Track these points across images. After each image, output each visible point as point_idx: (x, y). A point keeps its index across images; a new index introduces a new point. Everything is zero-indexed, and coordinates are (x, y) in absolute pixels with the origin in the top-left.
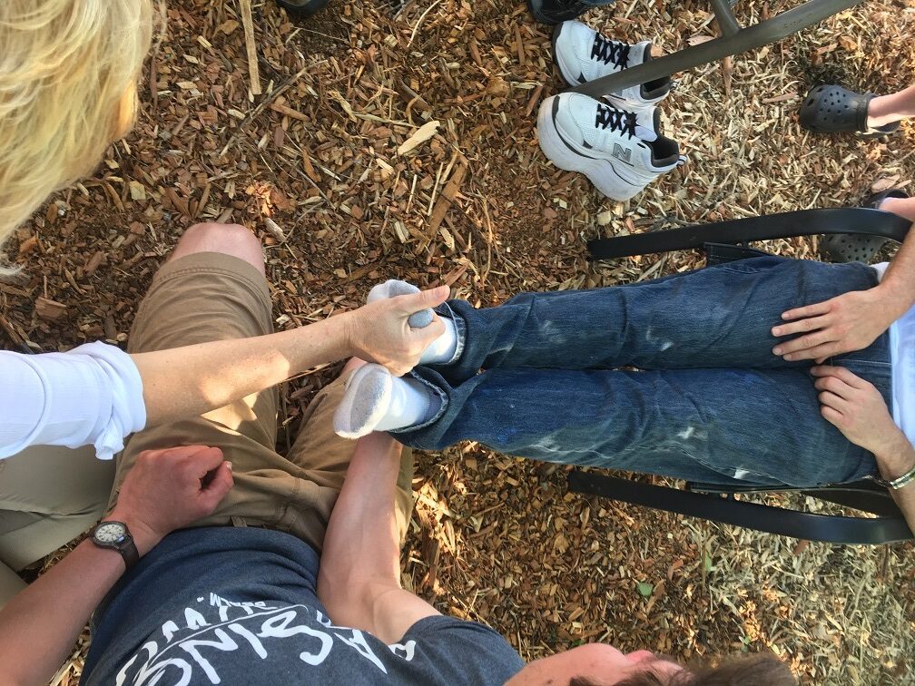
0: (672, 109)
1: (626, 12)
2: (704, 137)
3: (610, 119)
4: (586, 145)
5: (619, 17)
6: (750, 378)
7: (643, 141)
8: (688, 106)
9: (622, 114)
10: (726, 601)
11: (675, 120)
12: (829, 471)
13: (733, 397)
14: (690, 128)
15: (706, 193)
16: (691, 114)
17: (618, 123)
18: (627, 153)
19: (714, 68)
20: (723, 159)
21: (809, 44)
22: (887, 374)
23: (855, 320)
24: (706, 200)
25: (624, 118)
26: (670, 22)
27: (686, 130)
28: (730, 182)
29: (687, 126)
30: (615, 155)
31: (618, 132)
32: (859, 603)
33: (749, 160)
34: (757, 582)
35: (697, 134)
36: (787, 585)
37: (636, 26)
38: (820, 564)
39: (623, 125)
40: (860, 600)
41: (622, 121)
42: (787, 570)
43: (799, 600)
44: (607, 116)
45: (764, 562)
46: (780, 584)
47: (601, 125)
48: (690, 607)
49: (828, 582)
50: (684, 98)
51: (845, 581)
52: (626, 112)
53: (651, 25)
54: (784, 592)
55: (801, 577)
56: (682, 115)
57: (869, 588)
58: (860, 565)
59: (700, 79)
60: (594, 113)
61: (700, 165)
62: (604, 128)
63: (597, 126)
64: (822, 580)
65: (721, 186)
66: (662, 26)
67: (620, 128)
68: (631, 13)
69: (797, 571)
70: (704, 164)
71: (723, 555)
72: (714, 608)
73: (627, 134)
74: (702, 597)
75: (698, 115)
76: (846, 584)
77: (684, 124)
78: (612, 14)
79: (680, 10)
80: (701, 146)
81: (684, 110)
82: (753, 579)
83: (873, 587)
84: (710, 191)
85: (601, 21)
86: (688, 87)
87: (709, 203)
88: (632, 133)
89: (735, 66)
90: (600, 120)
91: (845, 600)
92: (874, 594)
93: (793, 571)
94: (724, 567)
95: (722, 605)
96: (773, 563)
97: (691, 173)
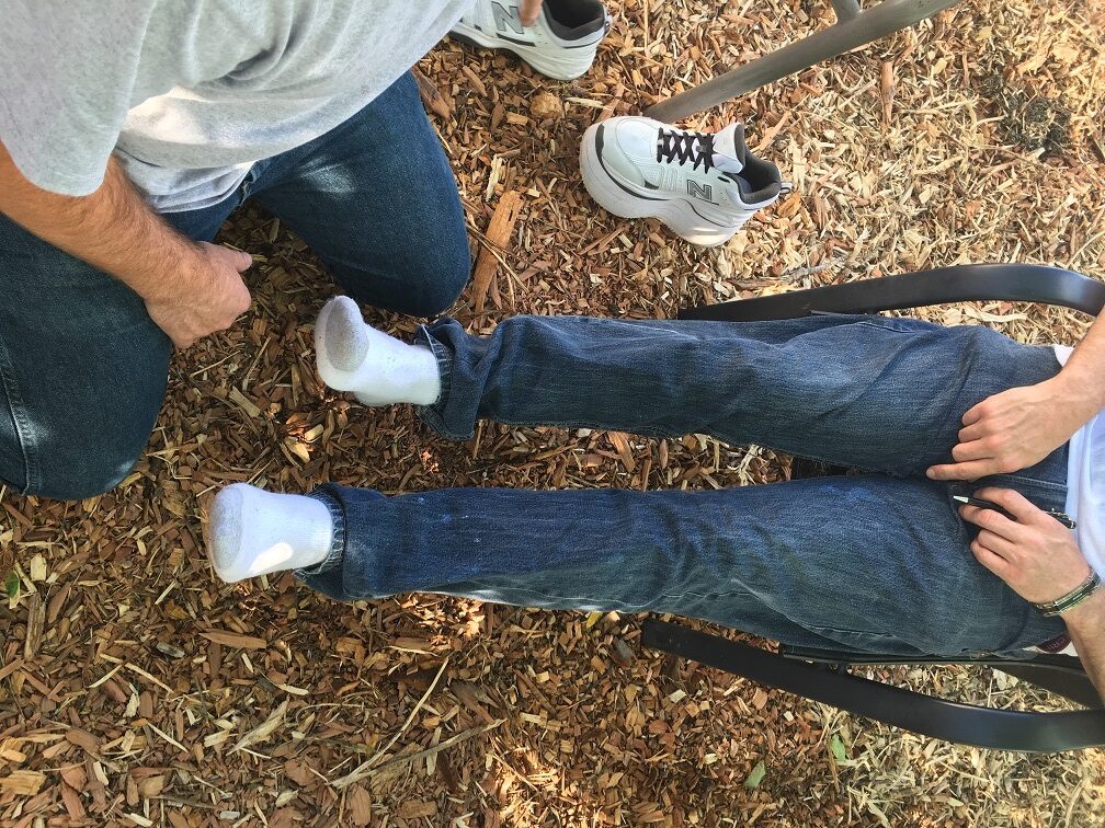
0: (807, 137)
2: (850, 176)
3: (677, 147)
4: (648, 185)
7: (725, 173)
8: (830, 134)
9: (693, 138)
10: (874, 810)
11: (809, 152)
14: (831, 163)
15: (852, 249)
16: (833, 145)
17: (689, 152)
18: (706, 193)
19: (869, 85)
20: (877, 206)
24: (852, 260)
25: (696, 143)
26: (807, 24)
27: (825, 165)
28: (887, 237)
29: (827, 161)
30: (692, 194)
31: (689, 163)
32: (1072, 821)
33: (919, 205)
35: (842, 171)
36: (965, 790)
37: (756, 28)
39: (696, 154)
41: (694, 148)
44: (672, 144)
47: (665, 158)
49: (1024, 789)
51: (1051, 788)
52: (698, 135)
56: (820, 145)
59: (848, 101)
60: (654, 142)
61: (845, 212)
62: (669, 161)
63: (659, 160)
65: (875, 241)
66: (795, 28)
67: (692, 159)
68: (749, 10)
70: (850, 211)
71: (868, 745)
72: (854, 817)
73: (702, 166)
74: (838, 801)
75: (844, 147)
77: (824, 156)
80: (846, 187)
81: (824, 139)
84: (858, 249)
86: (831, 109)
87: (857, 265)
88: (709, 163)
89: (899, 84)
90: (663, 151)
91: (1050, 814)
93: (973, 771)
94: (870, 761)
95: (866, 813)
96: (943, 758)
97: (831, 222)
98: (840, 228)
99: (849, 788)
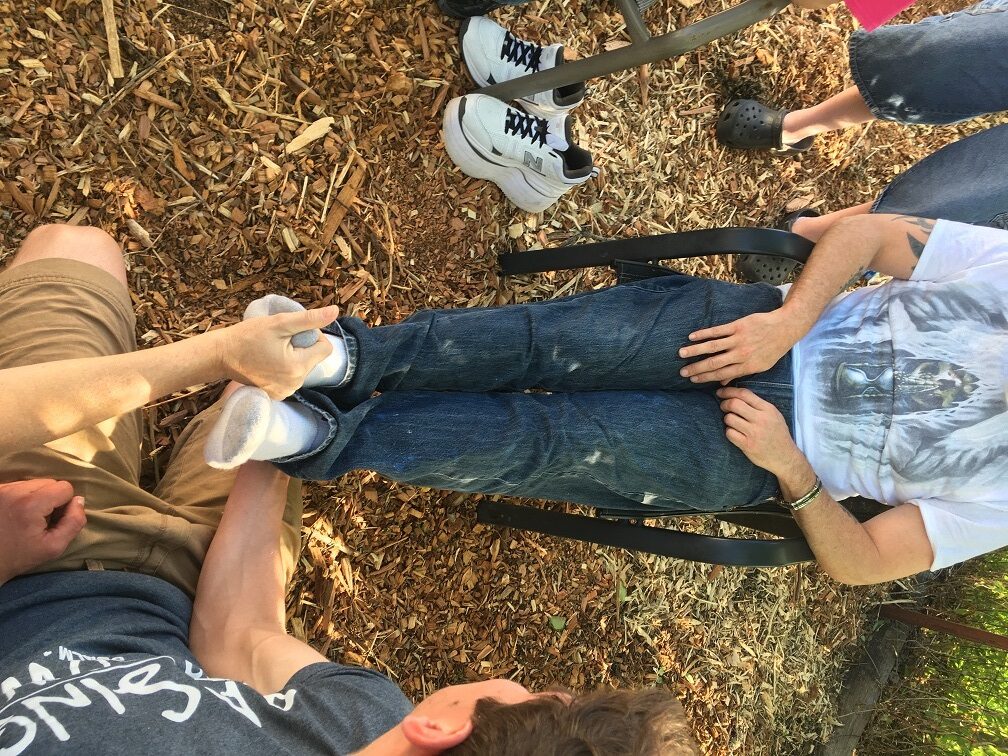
0: (587, 117)
1: (539, 10)
2: (620, 148)
3: (520, 125)
4: (495, 151)
5: (531, 15)
6: (658, 401)
7: (554, 150)
8: (604, 114)
9: (533, 120)
10: (641, 632)
11: (591, 129)
12: (733, 493)
13: (641, 420)
14: (606, 138)
15: (622, 207)
16: (607, 124)
17: (529, 129)
18: (539, 162)
19: (631, 76)
20: (639, 173)
21: (727, 55)
22: (789, 395)
23: (758, 342)
24: (622, 215)
25: (535, 124)
26: (586, 24)
27: (602, 140)
28: (646, 197)
29: (603, 136)
30: (526, 163)
31: (528, 139)
32: (772, 628)
33: (665, 174)
34: (671, 610)
35: (614, 145)
36: (702, 613)
37: (550, 26)
38: (734, 590)
39: (534, 132)
40: (774, 625)
41: (533, 127)
42: (702, 597)
43: (713, 627)
44: (517, 121)
45: (678, 590)
46: (695, 611)
47: (510, 131)
48: (603, 639)
49: (741, 608)
50: (600, 107)
51: (759, 606)
52: (537, 118)
53: (565, 26)
54: (698, 619)
55: (715, 604)
56: (597, 123)
57: (782, 613)
58: (773, 590)
59: (616, 87)
60: (504, 118)
61: (616, 177)
62: (513, 134)
63: (506, 132)
64: (736, 606)
65: (638, 200)
66: (578, 27)
67: (531, 136)
68: (544, 12)
69: (712, 598)
70: (620, 177)
71: (637, 584)
72: (629, 640)
73: (538, 142)
74: (617, 629)
75: (615, 125)
76: (759, 610)
77: (600, 133)
78: (524, 11)
79: (596, 11)
80: (617, 157)
81: (600, 118)
82: (668, 608)
83: (786, 611)
84: (626, 206)
85: (513, 18)
86: (605, 94)
87: (626, 218)
88: (543, 141)
89: (652, 75)
90: (509, 125)
91: (759, 625)
92: (787, 619)
93: (708, 598)
94: (639, 597)
95: (637, 636)
96: (688, 590)
97: (606, 185)
98: (613, 190)
99: (625, 618)
